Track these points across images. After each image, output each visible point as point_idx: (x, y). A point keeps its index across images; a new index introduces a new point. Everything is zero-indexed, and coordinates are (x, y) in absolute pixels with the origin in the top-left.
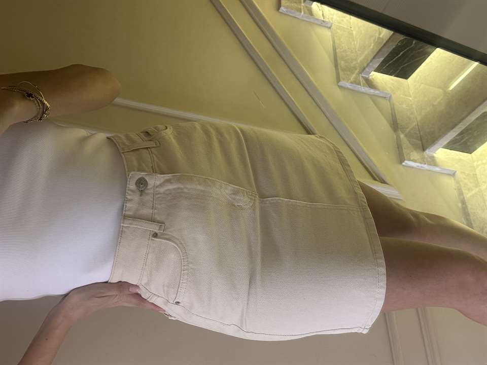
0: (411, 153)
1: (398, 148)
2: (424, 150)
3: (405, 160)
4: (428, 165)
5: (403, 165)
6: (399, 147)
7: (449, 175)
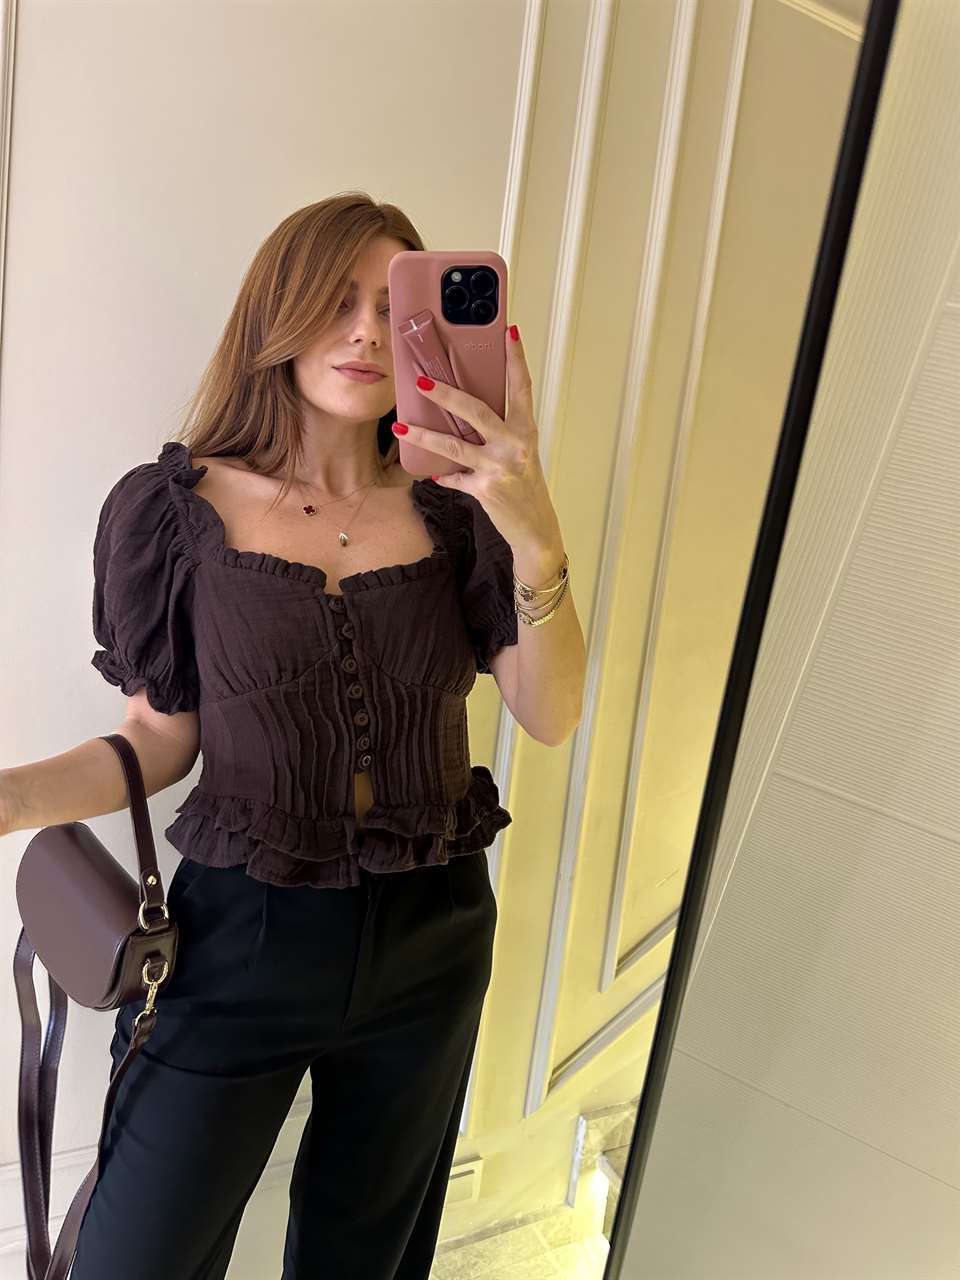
0: (597, 1131)
1: (606, 1108)
2: (604, 1153)
3: (584, 1118)
4: (581, 1160)
5: (578, 1119)
6: (607, 1110)
7: (567, 1198)
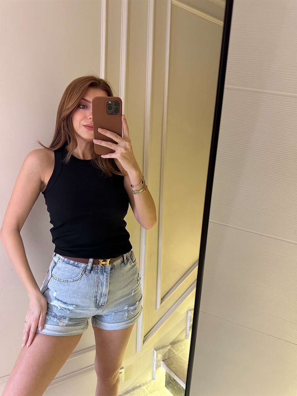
0: (160, 354)
1: (162, 347)
2: (163, 361)
3: (157, 351)
4: (156, 364)
5: (154, 352)
